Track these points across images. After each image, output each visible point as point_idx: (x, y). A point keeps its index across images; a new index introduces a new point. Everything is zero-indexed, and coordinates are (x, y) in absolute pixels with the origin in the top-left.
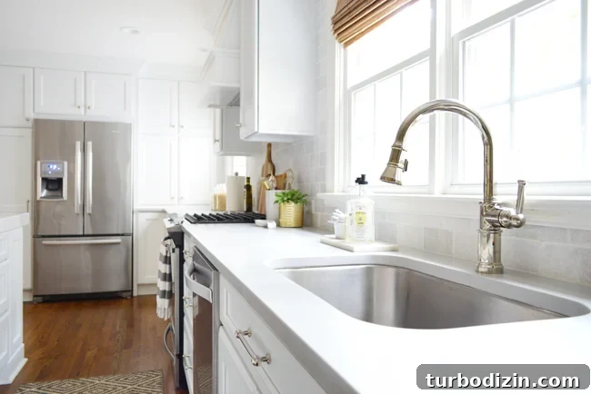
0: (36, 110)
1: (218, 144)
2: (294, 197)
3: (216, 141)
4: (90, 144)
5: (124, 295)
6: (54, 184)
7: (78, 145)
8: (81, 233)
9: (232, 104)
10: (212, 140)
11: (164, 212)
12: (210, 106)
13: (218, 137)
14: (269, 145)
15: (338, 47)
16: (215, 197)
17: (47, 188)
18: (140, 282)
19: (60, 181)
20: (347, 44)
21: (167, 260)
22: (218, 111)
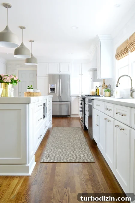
0: (49, 72)
1: (92, 80)
2: (108, 91)
3: (91, 79)
4: (61, 80)
5: (68, 116)
6: (53, 90)
7: (58, 80)
8: (58, 101)
9: (95, 71)
10: (90, 79)
11: (78, 96)
12: (90, 71)
13: (92, 78)
14: (104, 80)
15: (117, 60)
16: (91, 92)
17: (51, 91)
18: (72, 113)
19: (54, 89)
20: (118, 60)
21: (82, 104)
22: (92, 72)
